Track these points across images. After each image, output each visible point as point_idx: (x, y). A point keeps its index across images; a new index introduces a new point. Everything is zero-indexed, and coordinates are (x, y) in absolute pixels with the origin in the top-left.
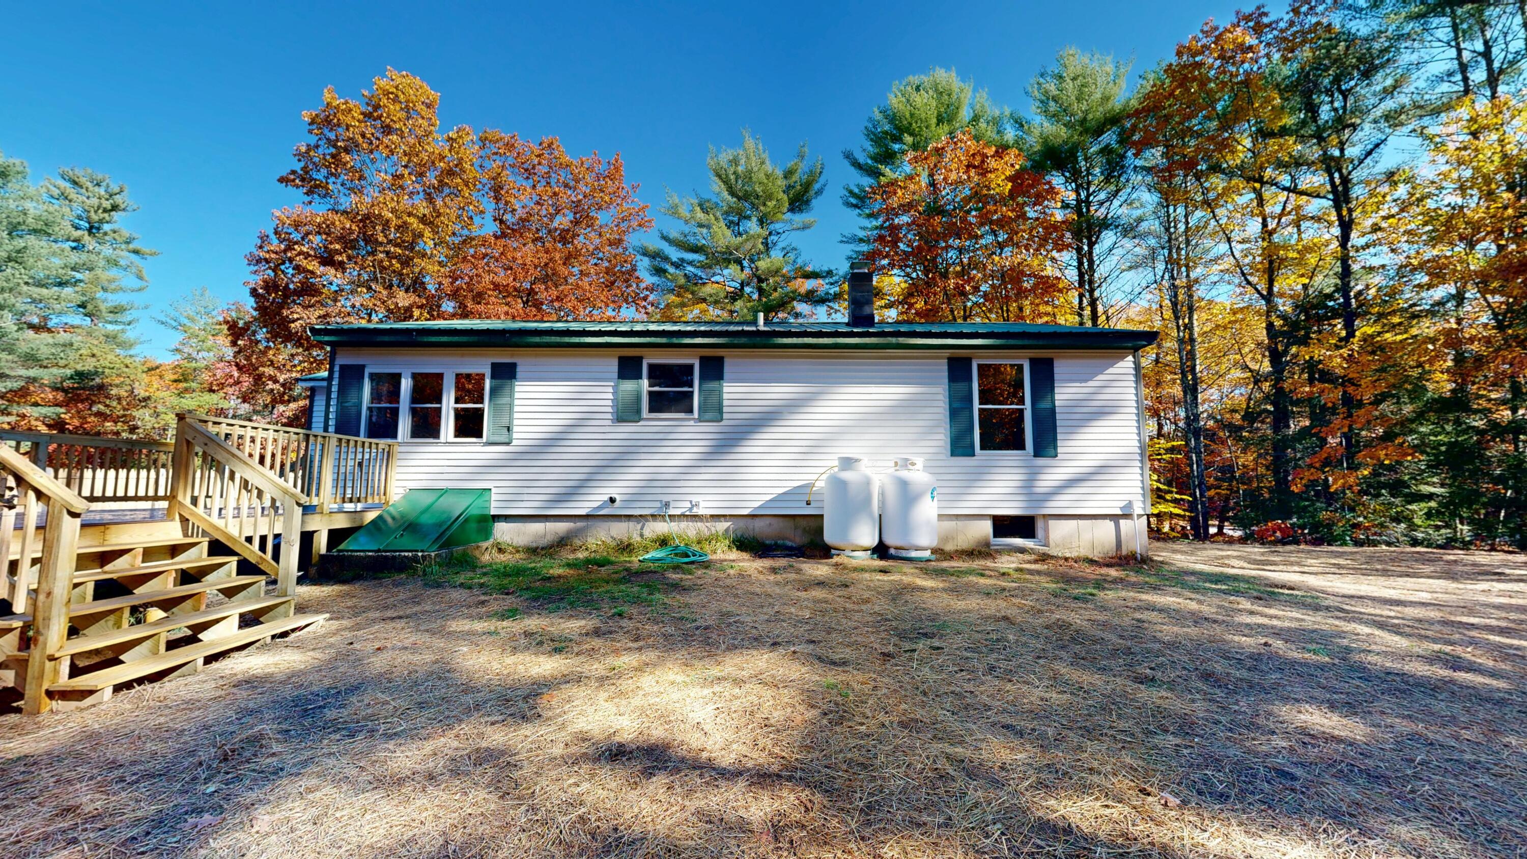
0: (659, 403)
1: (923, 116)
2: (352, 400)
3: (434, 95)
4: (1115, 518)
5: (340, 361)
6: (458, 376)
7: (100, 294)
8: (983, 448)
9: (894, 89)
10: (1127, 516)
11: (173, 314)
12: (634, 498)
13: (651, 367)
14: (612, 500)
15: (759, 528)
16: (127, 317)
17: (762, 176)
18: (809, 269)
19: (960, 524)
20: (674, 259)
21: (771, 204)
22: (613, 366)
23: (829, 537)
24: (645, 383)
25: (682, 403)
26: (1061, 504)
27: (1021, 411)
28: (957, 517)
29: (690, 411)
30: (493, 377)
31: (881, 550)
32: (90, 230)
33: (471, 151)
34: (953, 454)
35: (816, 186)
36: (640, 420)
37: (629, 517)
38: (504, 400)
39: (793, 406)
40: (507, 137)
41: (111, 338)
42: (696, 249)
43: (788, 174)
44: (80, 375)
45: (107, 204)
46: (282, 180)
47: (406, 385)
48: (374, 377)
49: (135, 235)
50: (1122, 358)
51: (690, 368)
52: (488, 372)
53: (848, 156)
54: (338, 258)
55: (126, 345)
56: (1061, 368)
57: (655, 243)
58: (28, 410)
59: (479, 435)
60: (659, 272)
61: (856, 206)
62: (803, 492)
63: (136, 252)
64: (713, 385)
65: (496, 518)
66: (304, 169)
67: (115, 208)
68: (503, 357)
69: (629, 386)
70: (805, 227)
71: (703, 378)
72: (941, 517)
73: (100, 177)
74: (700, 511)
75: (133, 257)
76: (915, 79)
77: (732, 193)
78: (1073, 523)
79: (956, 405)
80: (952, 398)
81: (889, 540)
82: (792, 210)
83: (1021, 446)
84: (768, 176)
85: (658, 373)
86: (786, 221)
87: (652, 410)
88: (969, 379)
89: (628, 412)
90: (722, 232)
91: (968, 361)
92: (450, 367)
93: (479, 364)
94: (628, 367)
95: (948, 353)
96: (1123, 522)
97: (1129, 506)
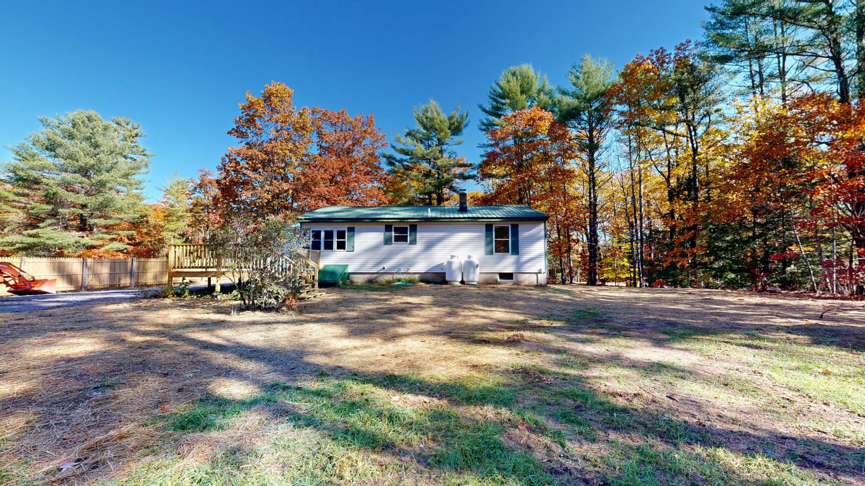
0: (397, 239)
1: (514, 91)
3: (291, 91)
4: (536, 273)
6: (338, 231)
8: (496, 252)
9: (503, 73)
10: (540, 273)
12: (393, 267)
13: (395, 228)
14: (384, 268)
15: (428, 277)
17: (438, 121)
18: (461, 162)
19: (489, 275)
20: (398, 159)
21: (443, 134)
22: (383, 227)
23: (447, 278)
24: (393, 233)
25: (404, 239)
27: (508, 241)
28: (488, 273)
29: (407, 241)
30: (348, 231)
31: (462, 282)
33: (308, 117)
34: (488, 254)
35: (465, 123)
36: (392, 244)
37: (389, 273)
38: (351, 238)
39: (440, 240)
40: (324, 111)
42: (407, 154)
43: (450, 118)
45: (133, 134)
46: (229, 133)
47: (323, 234)
48: (313, 232)
49: (146, 148)
50: (540, 224)
51: (407, 228)
52: (346, 230)
53: (481, 107)
56: (521, 227)
57: (389, 151)
58: (120, 232)
59: (344, 249)
60: (391, 164)
61: (485, 130)
62: (440, 266)
64: (413, 234)
65: (351, 273)
66: (238, 127)
67: (137, 135)
68: (351, 225)
69: (388, 234)
70: (459, 144)
71: (410, 231)
72: (484, 273)
73: (129, 120)
74: (410, 271)
76: (512, 68)
77: (425, 128)
78: (527, 275)
79: (488, 239)
80: (486, 236)
81: (465, 279)
82: (453, 134)
83: (508, 252)
84: (441, 122)
85: (397, 230)
86: (451, 140)
87: (395, 241)
88: (492, 231)
89: (387, 241)
90: (420, 149)
91: (492, 225)
92: (335, 229)
93: (344, 227)
94: (388, 228)
95: (485, 223)
96: (539, 275)
97: (540, 270)
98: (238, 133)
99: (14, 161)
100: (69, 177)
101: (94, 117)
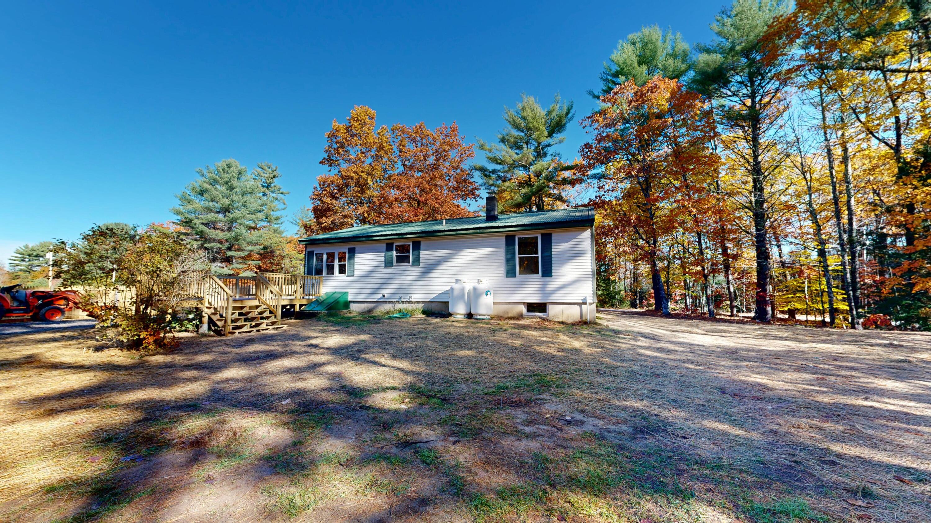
0: (399, 260)
2: (311, 263)
4: (579, 304)
5: (308, 249)
6: (340, 253)
7: (272, 213)
8: (520, 273)
10: (585, 303)
11: (295, 218)
12: (393, 295)
13: (396, 247)
14: (384, 296)
15: (434, 307)
16: (280, 221)
18: (566, 164)
19: (510, 306)
20: (492, 170)
21: (537, 133)
22: (384, 246)
23: (450, 310)
24: (394, 252)
25: (407, 260)
26: (556, 298)
27: (538, 257)
28: (509, 303)
29: (409, 262)
30: (349, 253)
31: (470, 316)
32: (267, 188)
34: (507, 277)
36: (392, 266)
37: (390, 302)
38: (352, 261)
39: (445, 259)
41: (275, 231)
42: (500, 163)
43: (549, 113)
44: (265, 248)
45: (272, 176)
46: (321, 163)
47: (325, 257)
48: (316, 254)
49: (281, 186)
50: (585, 231)
51: (409, 246)
52: (347, 251)
54: (337, 196)
55: (280, 233)
56: (555, 237)
59: (345, 273)
60: (486, 176)
62: (445, 293)
63: (282, 193)
64: (416, 252)
65: (351, 302)
66: (328, 156)
67: (274, 177)
68: (351, 246)
69: (389, 254)
71: (413, 250)
72: (494, 303)
73: (269, 165)
74: (413, 300)
75: (281, 195)
78: (560, 306)
79: (509, 256)
80: (507, 252)
81: (472, 311)
82: (556, 132)
83: (538, 273)
85: (399, 249)
87: (397, 262)
88: (514, 244)
89: (388, 264)
90: (511, 155)
91: (514, 236)
92: (337, 250)
93: (345, 249)
94: (389, 247)
95: (505, 234)
96: (583, 306)
97: (585, 299)
98: (330, 161)
99: (178, 206)
100: (211, 216)
101: (233, 164)
